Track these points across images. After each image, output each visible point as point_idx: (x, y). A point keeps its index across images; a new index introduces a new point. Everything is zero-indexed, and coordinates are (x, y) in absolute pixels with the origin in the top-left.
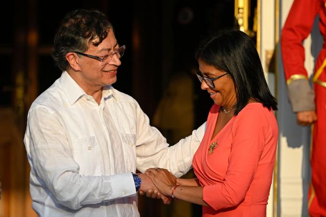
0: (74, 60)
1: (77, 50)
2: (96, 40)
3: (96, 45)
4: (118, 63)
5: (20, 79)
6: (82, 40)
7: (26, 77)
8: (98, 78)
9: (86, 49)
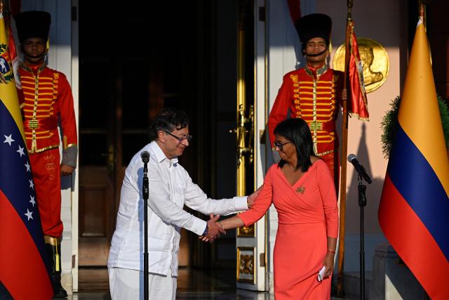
0: (162, 135)
1: (167, 130)
2: (179, 127)
3: (178, 129)
4: (187, 144)
5: (111, 149)
6: (171, 126)
7: (115, 148)
8: (174, 150)
9: (172, 131)
